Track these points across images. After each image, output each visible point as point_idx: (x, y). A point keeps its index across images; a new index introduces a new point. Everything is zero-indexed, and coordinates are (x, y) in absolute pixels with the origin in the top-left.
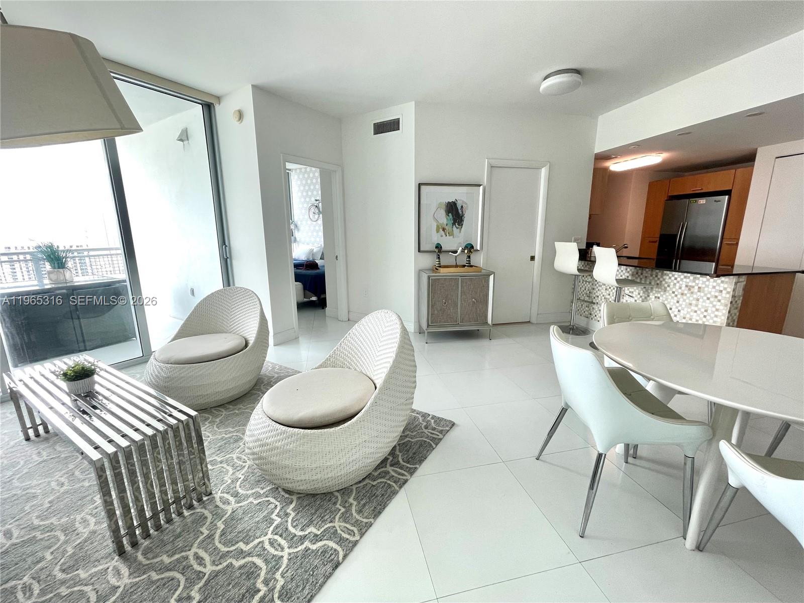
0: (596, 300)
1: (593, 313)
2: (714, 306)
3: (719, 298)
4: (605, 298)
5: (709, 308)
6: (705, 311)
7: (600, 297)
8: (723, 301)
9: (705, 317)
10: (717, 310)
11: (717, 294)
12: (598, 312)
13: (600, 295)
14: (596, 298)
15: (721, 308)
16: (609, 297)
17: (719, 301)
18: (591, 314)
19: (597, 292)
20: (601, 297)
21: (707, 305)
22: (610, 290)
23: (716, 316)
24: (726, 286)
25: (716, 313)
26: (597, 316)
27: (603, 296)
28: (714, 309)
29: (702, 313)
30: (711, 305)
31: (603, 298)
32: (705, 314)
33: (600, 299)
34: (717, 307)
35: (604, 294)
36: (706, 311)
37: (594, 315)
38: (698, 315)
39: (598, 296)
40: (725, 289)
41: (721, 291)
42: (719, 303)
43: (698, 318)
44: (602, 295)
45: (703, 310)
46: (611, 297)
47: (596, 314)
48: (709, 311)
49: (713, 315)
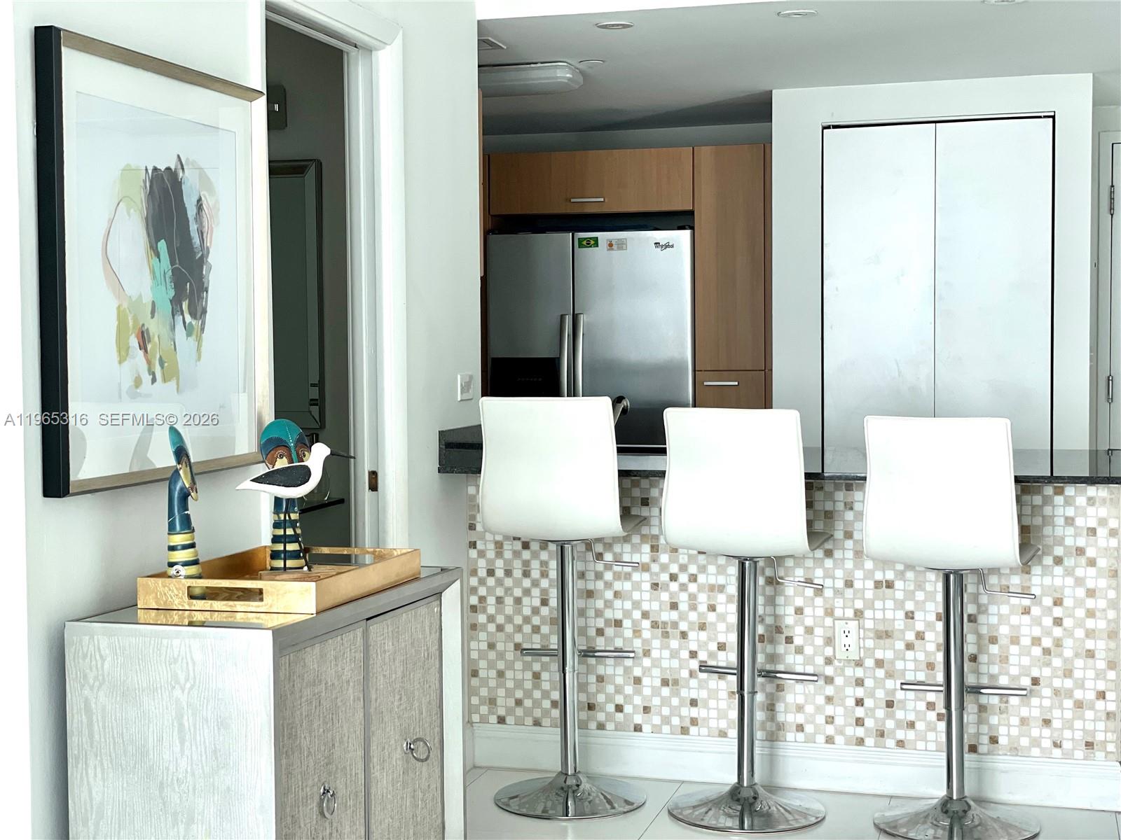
0: (610, 640)
1: (601, 698)
2: (1079, 582)
3: (1091, 553)
4: (655, 625)
5: (1067, 592)
6: (1055, 604)
7: (627, 623)
8: (1102, 563)
9: (1058, 622)
10: (1091, 593)
11: (1081, 542)
12: (629, 690)
13: (627, 614)
14: (610, 631)
15: (1102, 583)
16: (674, 615)
17: (1092, 563)
18: (591, 707)
19: (608, 604)
20: (635, 623)
21: (1058, 582)
22: (674, 586)
23: (1091, 614)
24: (1103, 512)
25: (1090, 603)
26: (628, 709)
27: (645, 615)
28: (1081, 592)
29: (1048, 611)
30: (1070, 581)
31: (646, 624)
32: (1058, 612)
33: (628, 633)
34: (1090, 584)
35: (645, 606)
36: (1058, 602)
37: (611, 708)
38: (1037, 622)
39: (618, 623)
40: (1103, 522)
41: (1093, 531)
42: (1091, 571)
43: (1037, 632)
44: (637, 615)
45: (1048, 601)
46: (683, 617)
47: (619, 700)
48: (1068, 602)
49: (1080, 613)
